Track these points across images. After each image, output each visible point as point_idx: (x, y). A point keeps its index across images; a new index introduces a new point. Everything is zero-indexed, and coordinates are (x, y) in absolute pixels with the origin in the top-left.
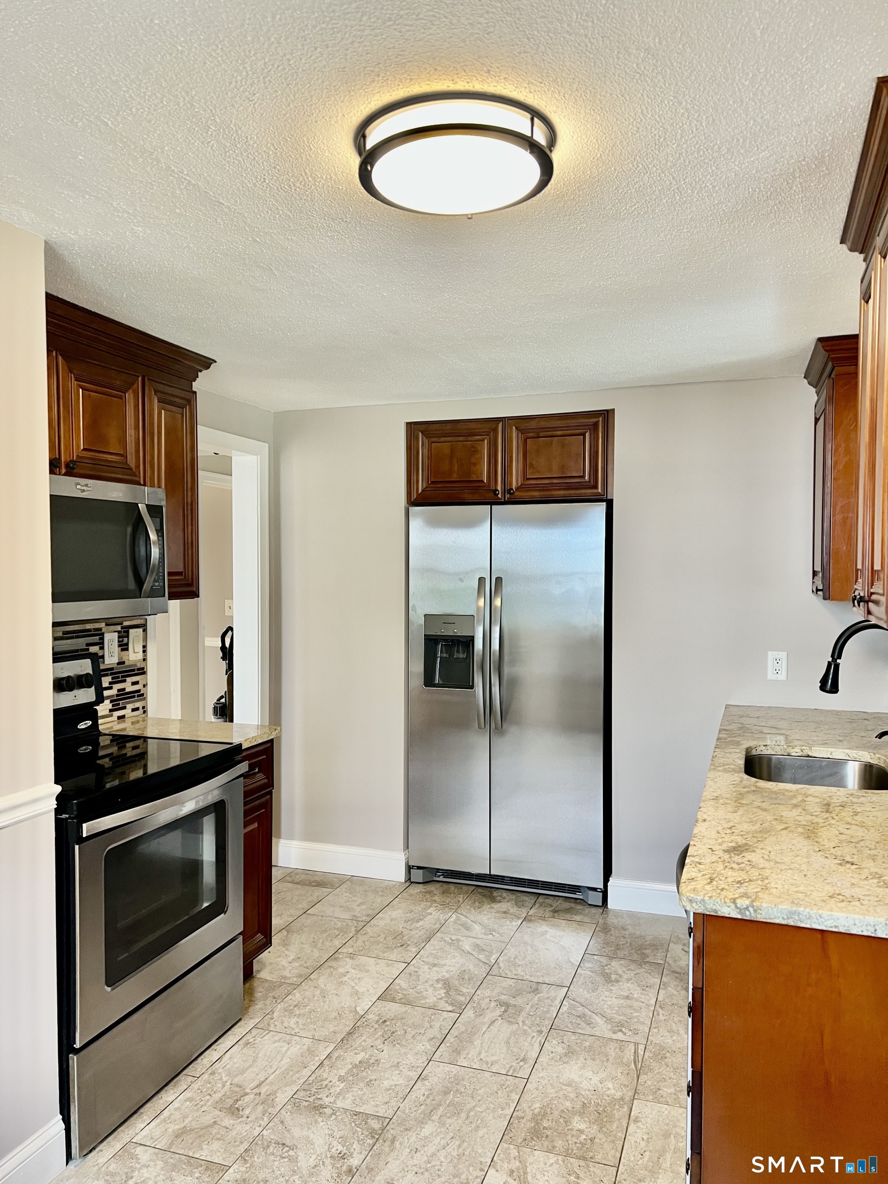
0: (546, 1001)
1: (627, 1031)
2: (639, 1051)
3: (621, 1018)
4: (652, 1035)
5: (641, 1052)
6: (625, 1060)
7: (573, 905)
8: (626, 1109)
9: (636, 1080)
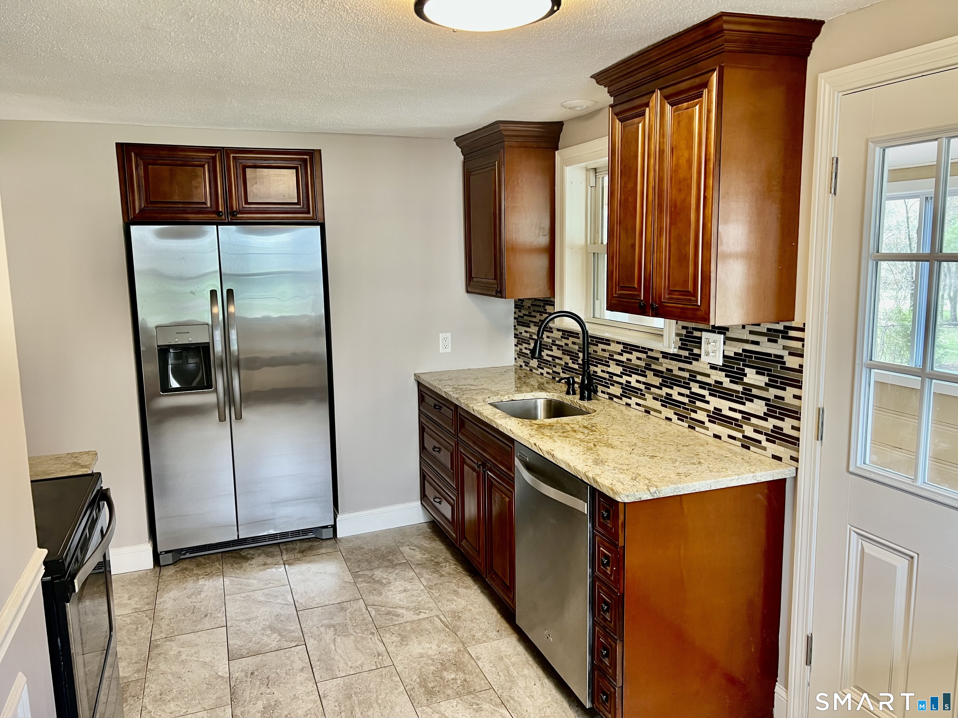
0: (356, 613)
1: (424, 611)
2: (443, 619)
3: (414, 604)
4: (441, 607)
5: (444, 619)
6: (440, 628)
7: (310, 543)
8: (467, 655)
9: (456, 637)
